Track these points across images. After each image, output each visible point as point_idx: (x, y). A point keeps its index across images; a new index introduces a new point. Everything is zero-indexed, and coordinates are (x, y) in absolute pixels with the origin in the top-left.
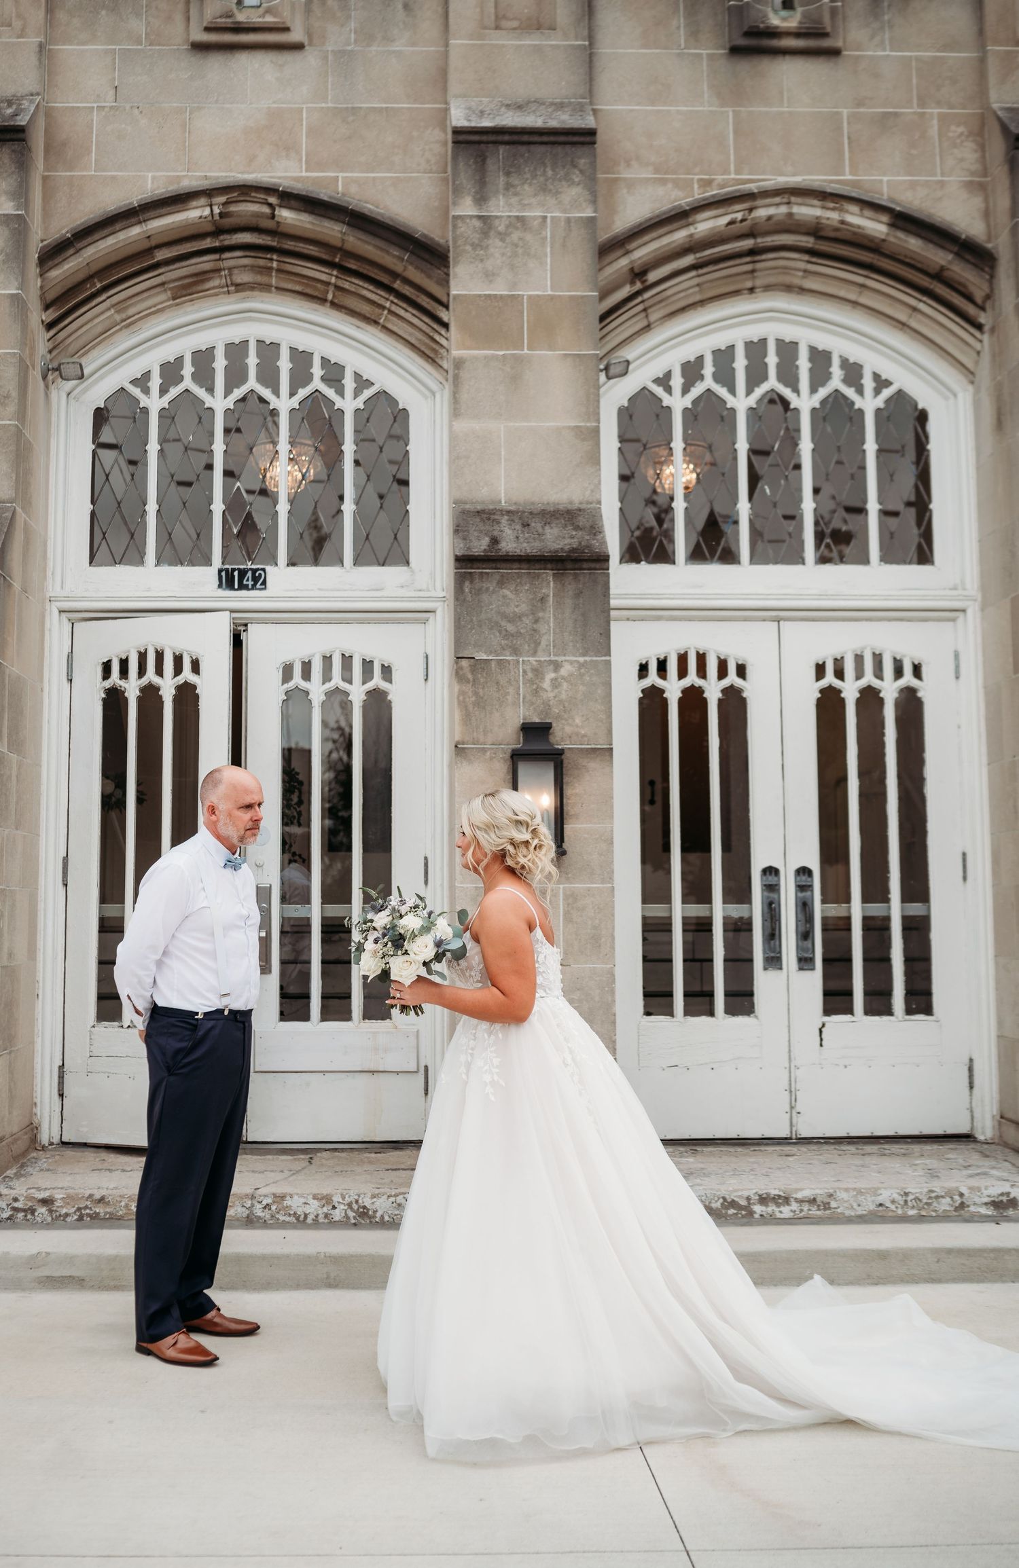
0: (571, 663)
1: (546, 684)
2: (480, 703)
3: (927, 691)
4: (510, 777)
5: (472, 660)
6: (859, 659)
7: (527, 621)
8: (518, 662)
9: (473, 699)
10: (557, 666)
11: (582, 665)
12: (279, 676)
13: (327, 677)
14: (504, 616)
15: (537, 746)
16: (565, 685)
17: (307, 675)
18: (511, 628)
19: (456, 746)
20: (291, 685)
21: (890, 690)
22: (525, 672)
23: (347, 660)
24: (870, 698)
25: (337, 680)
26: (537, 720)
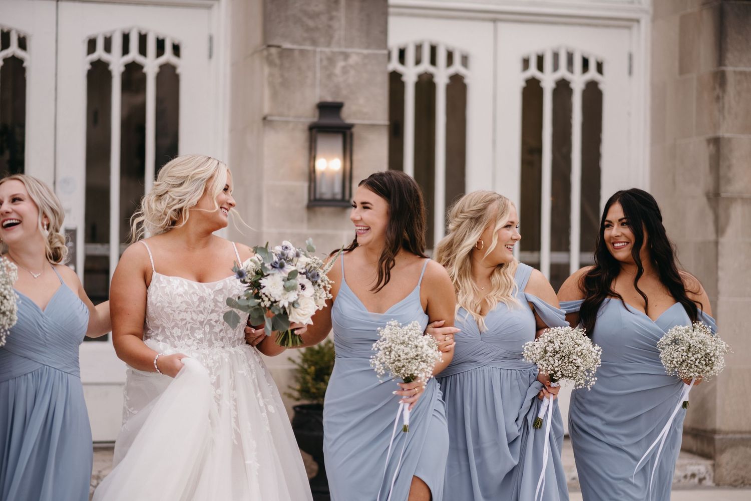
0: (358, 54)
1: (338, 70)
2: (285, 83)
3: (607, 85)
4: (307, 145)
5: (279, 49)
6: (556, 56)
7: (324, 18)
8: (315, 52)
9: (280, 80)
10: (346, 56)
11: (366, 57)
12: (84, 47)
13: (126, 50)
14: (306, 13)
15: (329, 121)
16: (352, 73)
17: (108, 48)
18: (311, 23)
19: (265, 119)
20: (94, 57)
21: (578, 82)
22: (321, 60)
23: (143, 39)
24: (563, 88)
25: (134, 54)
26: (329, 99)
